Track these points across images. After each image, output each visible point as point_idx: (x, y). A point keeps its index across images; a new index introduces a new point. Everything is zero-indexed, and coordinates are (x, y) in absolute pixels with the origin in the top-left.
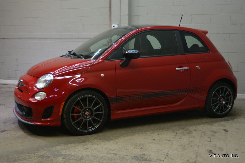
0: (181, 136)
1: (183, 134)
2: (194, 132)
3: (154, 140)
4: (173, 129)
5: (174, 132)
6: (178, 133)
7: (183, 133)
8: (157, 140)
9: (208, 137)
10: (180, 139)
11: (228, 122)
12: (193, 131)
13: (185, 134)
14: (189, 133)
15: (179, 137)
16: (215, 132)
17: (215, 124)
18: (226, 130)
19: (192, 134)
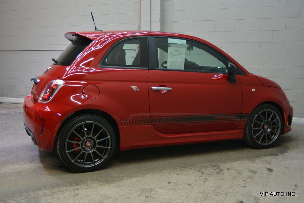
0: (207, 177)
1: (211, 175)
2: (226, 172)
3: (169, 183)
4: (201, 166)
5: (199, 171)
6: (205, 172)
7: (212, 173)
8: (174, 183)
9: (243, 180)
10: (204, 182)
11: (275, 157)
12: (225, 169)
13: (214, 174)
14: (219, 173)
15: (205, 178)
16: (254, 172)
17: (257, 161)
18: (271, 169)
19: (223, 175)
